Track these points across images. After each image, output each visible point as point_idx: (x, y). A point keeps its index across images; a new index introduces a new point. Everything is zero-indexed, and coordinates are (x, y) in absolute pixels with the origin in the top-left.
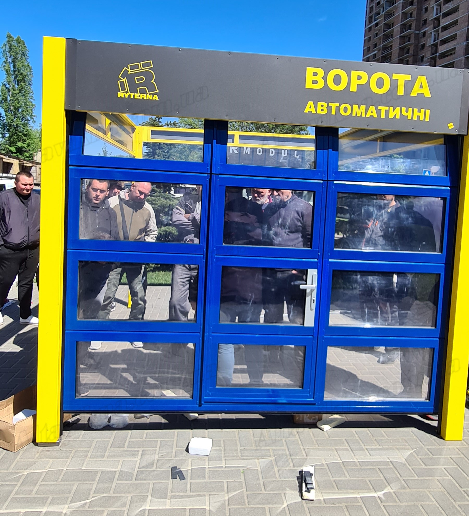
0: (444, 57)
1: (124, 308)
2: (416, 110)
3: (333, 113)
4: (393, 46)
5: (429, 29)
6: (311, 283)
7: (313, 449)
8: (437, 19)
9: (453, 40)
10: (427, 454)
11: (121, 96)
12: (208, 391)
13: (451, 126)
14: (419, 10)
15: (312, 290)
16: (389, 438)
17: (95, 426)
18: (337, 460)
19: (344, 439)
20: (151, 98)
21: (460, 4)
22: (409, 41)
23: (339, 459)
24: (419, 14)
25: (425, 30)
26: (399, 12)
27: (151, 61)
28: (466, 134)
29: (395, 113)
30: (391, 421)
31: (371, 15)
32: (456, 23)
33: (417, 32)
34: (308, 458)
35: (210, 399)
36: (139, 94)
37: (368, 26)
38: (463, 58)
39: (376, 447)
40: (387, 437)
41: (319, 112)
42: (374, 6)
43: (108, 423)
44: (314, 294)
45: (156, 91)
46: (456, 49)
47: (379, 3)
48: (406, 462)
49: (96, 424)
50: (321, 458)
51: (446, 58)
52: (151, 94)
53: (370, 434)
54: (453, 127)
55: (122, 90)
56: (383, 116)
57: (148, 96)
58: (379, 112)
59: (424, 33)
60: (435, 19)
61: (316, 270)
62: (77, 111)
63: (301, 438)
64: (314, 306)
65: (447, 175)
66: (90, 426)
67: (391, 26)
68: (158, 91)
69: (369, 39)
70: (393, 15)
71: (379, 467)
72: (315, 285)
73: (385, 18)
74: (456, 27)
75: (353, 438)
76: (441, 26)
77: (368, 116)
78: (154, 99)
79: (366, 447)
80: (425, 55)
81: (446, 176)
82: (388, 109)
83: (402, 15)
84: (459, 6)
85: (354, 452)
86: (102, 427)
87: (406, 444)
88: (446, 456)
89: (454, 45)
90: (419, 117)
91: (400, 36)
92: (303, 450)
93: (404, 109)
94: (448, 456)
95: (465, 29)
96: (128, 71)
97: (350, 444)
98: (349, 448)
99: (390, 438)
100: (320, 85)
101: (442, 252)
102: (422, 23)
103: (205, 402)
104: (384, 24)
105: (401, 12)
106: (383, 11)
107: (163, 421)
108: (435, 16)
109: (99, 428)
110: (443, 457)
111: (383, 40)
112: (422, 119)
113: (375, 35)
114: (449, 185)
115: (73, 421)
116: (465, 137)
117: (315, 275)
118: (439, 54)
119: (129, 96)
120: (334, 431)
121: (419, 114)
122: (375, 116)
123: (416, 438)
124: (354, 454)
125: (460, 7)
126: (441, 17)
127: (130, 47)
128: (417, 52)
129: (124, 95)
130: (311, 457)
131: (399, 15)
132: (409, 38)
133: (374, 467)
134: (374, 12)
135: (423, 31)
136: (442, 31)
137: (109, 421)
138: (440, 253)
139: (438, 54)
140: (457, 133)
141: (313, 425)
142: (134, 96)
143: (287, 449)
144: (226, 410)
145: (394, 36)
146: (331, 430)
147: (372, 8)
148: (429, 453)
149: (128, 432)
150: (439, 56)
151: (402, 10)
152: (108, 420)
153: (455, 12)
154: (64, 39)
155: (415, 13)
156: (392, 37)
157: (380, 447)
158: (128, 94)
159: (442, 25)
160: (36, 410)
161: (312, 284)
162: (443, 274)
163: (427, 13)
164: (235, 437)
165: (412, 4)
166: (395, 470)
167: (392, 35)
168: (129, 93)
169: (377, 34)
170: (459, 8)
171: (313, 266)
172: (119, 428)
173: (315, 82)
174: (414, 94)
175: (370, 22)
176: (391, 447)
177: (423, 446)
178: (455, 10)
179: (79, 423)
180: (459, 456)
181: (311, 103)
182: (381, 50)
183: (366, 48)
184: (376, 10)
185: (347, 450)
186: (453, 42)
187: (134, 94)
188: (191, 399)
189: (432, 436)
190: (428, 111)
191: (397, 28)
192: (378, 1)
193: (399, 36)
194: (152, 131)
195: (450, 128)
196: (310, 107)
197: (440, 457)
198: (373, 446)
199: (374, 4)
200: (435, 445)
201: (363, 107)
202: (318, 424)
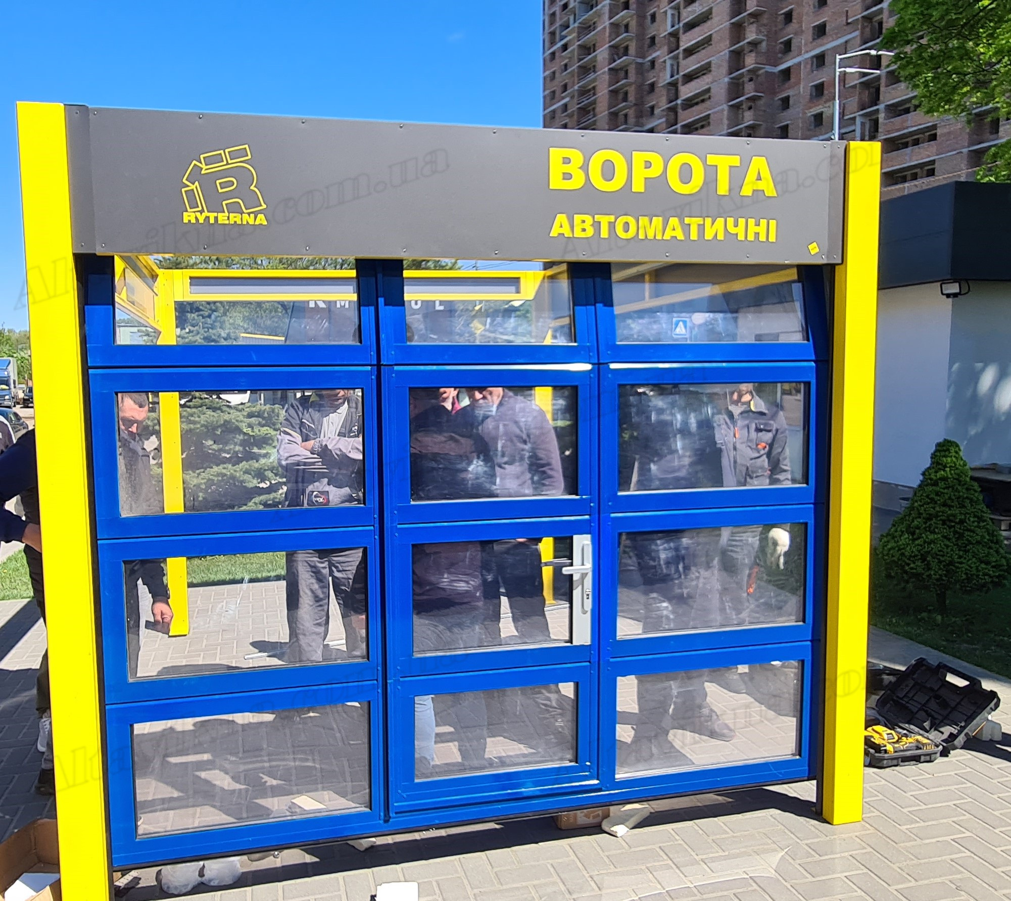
0: (692, 106)
1: (162, 638)
2: (751, 222)
3: (604, 234)
4: (598, 89)
5: (660, 54)
6: (580, 563)
7: (607, 874)
8: (675, 35)
9: (704, 74)
10: (809, 855)
11: (190, 221)
12: (399, 791)
13: (814, 249)
14: (641, 17)
15: (584, 576)
16: (735, 835)
17: (176, 888)
18: (656, 889)
19: (656, 847)
20: (251, 222)
21: (713, 5)
22: (626, 77)
23: (659, 886)
24: (641, 25)
25: (654, 55)
26: (605, 23)
27: (246, 146)
28: (840, 262)
29: (715, 229)
30: (730, 802)
31: (552, 29)
32: (708, 41)
33: (640, 60)
34: (604, 892)
35: (408, 806)
36: (227, 214)
37: (549, 49)
38: (725, 107)
39: (717, 855)
40: (732, 834)
41: (578, 234)
42: (558, 13)
43: (200, 879)
44: (588, 582)
45: (261, 205)
46: (712, 91)
47: (565, 6)
48: (777, 875)
49: (177, 884)
50: (626, 889)
51: (694, 108)
52: (252, 213)
53: (701, 832)
54: (817, 250)
55: (190, 208)
56: (694, 236)
57: (245, 216)
58: (686, 228)
59: (653, 62)
60: (671, 34)
61: (589, 536)
62: (98, 254)
63: (580, 855)
64: (589, 604)
65: (808, 340)
66: (165, 888)
67: (592, 50)
68: (264, 206)
69: (553, 76)
70: (594, 29)
71: (734, 891)
72: (589, 565)
73: (579, 33)
74: (708, 49)
75: (672, 843)
76: (681, 49)
77: (667, 237)
78: (257, 222)
79: (701, 857)
80: (657, 103)
81: (806, 342)
82: (702, 223)
83: (610, 28)
84: (711, 9)
85: (681, 869)
86: (189, 888)
87: (770, 841)
88: (843, 855)
89: (708, 84)
90: (757, 234)
91: (610, 69)
92: (589, 879)
93: (730, 221)
94: (846, 854)
95: (725, 53)
96: (201, 169)
97: (671, 856)
98: (670, 862)
99: (738, 834)
100: (577, 182)
101: (807, 483)
102: (648, 42)
103: (396, 813)
104: (579, 45)
105: (607, 23)
106: (575, 22)
107: (309, 859)
108: (670, 30)
109: (184, 891)
110: (838, 856)
111: (578, 77)
112: (762, 238)
113: (563, 67)
114: (814, 358)
115: (127, 884)
116: (837, 267)
117: (588, 545)
118: (684, 100)
119: (208, 218)
120: (635, 834)
121: (757, 229)
122: (681, 236)
123: (783, 828)
124: (683, 874)
125: (714, 11)
126: (681, 31)
127: (200, 118)
128: (642, 97)
129: (196, 218)
130: (609, 891)
131: (605, 28)
132: (627, 72)
133: (725, 893)
134: (558, 24)
135: (650, 58)
136: (685, 58)
137: (201, 874)
138: (805, 485)
139: (679, 102)
140: (825, 261)
141: (596, 829)
142: (216, 218)
143: (559, 880)
144: (437, 822)
145: (598, 67)
146: (629, 834)
147: (553, 15)
148: (813, 853)
149: (245, 891)
150: (682, 104)
151: (610, 18)
152: (199, 872)
153: (705, 22)
154: (62, 105)
155: (633, 25)
156: (595, 72)
157: (724, 854)
158: (204, 215)
159: (684, 45)
160: (59, 872)
161: (583, 564)
162: (811, 523)
163: (655, 24)
164: (457, 872)
165: (626, 6)
166: (763, 893)
167: (594, 66)
168: (206, 214)
169: (566, 65)
170: (711, 13)
171: (581, 529)
172: (225, 885)
173: (567, 176)
174: (747, 191)
175: (553, 43)
176: (743, 850)
177: (798, 841)
178: (705, 17)
179: (139, 886)
180: (864, 851)
181: (561, 218)
182: (576, 97)
183: (547, 92)
184: (561, 19)
185: (668, 867)
186: (705, 77)
187: (215, 214)
188: (368, 810)
189: (808, 819)
190: (773, 223)
191: (602, 54)
192: (562, 3)
193: (606, 69)
194: (191, 278)
195: (813, 253)
196: (560, 226)
197: (832, 856)
198: (712, 853)
199: (557, 8)
200: (818, 837)
201: (658, 221)
202: (605, 826)
